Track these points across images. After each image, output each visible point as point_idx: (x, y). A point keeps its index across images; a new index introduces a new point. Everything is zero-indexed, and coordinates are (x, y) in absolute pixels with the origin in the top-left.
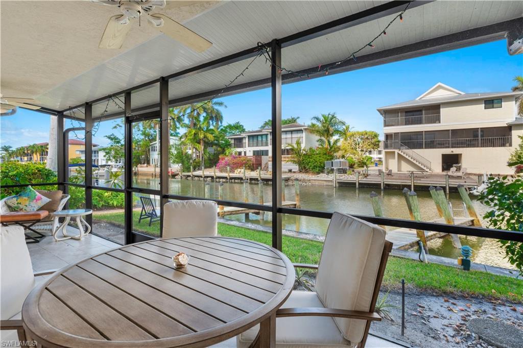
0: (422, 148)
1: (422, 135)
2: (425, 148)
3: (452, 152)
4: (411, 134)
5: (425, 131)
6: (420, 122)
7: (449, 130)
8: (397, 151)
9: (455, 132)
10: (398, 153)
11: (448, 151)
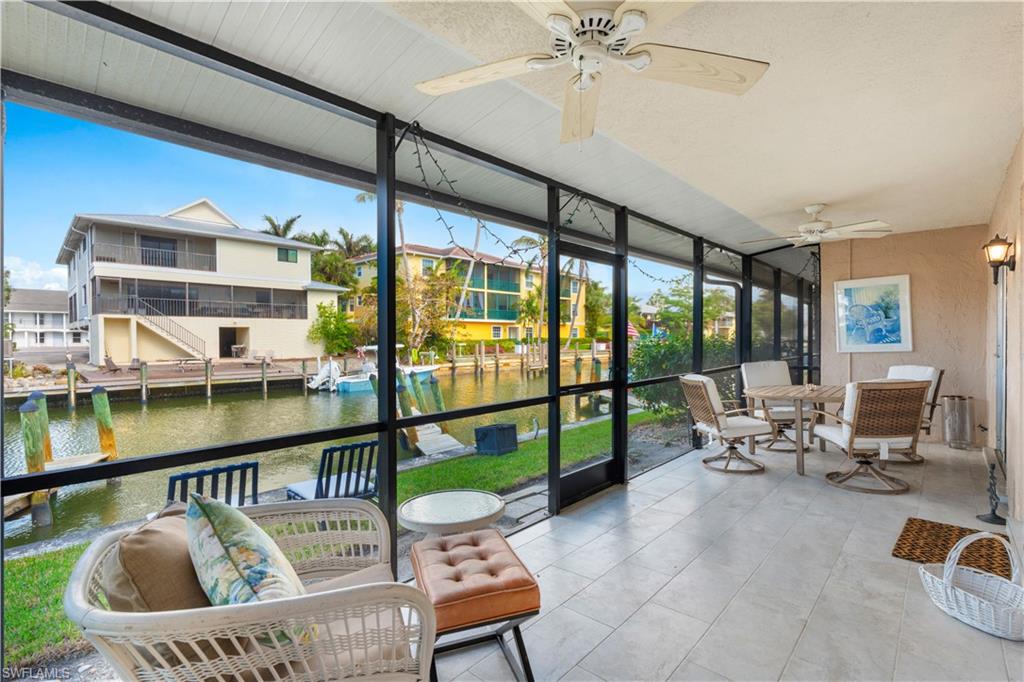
0: (185, 315)
1: (185, 289)
2: (190, 315)
3: (235, 323)
4: (162, 285)
5: (190, 284)
6: (172, 263)
7: (230, 286)
8: (134, 319)
9: (240, 291)
10: (138, 324)
11: (229, 322)
